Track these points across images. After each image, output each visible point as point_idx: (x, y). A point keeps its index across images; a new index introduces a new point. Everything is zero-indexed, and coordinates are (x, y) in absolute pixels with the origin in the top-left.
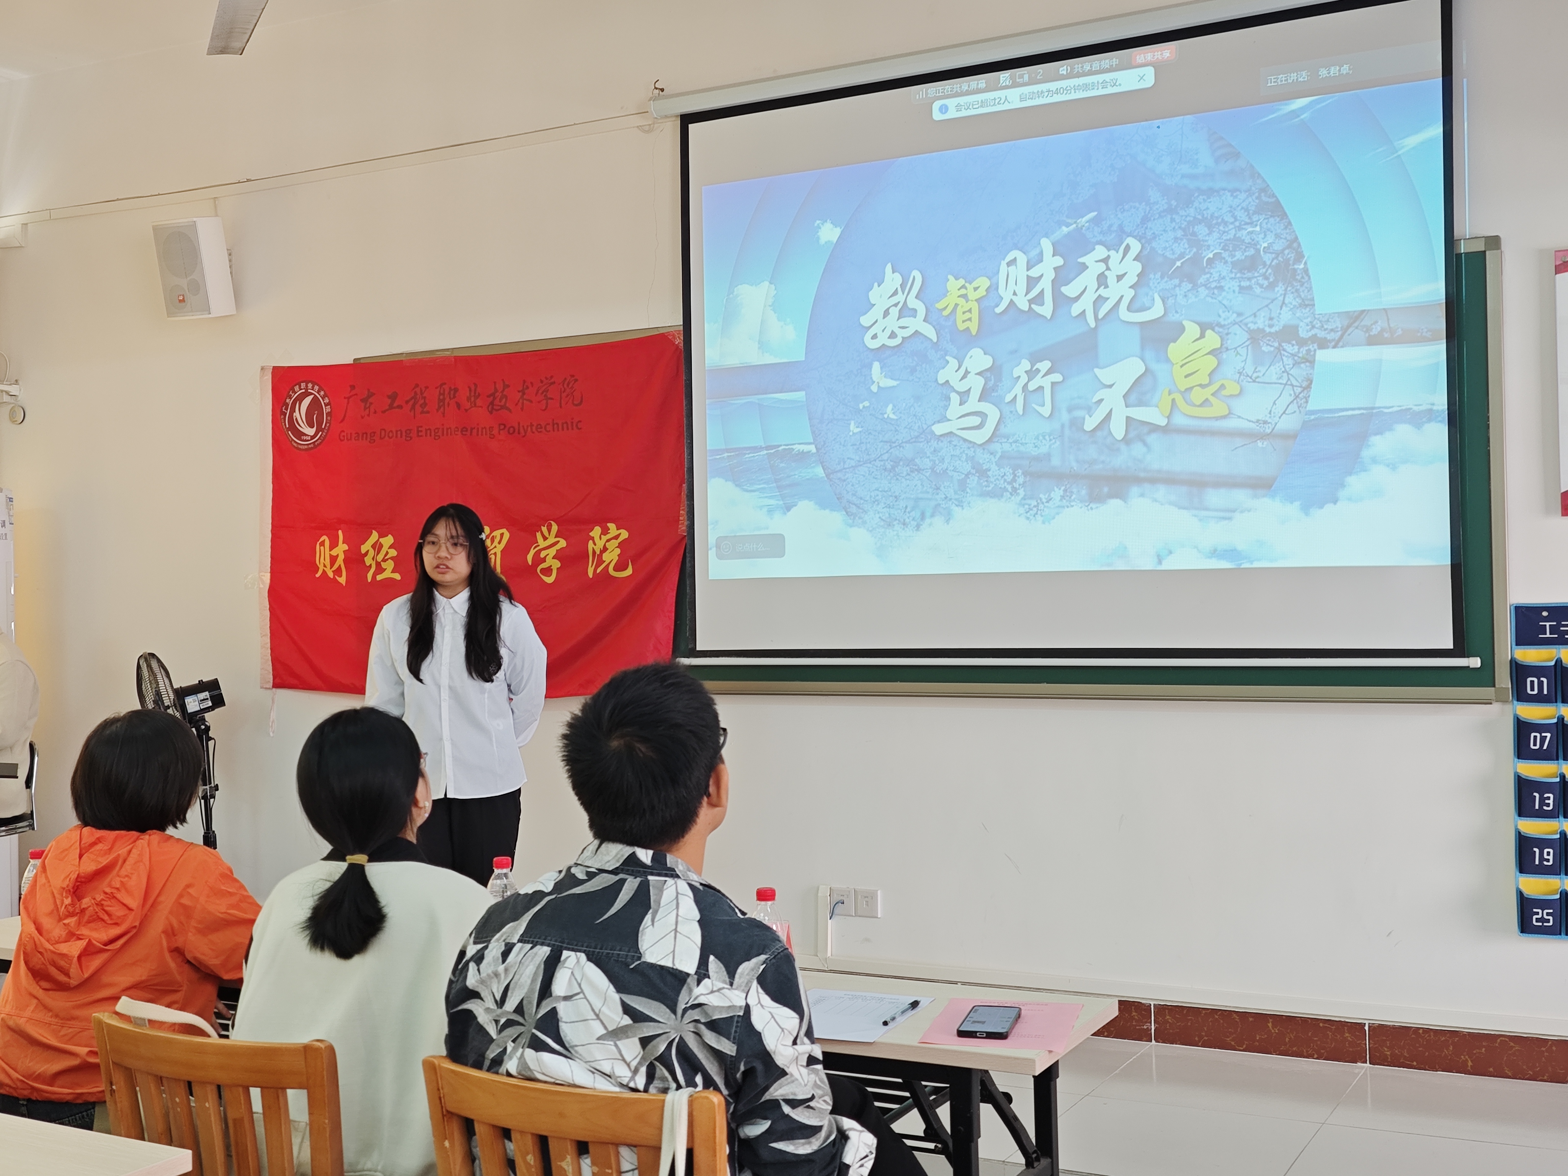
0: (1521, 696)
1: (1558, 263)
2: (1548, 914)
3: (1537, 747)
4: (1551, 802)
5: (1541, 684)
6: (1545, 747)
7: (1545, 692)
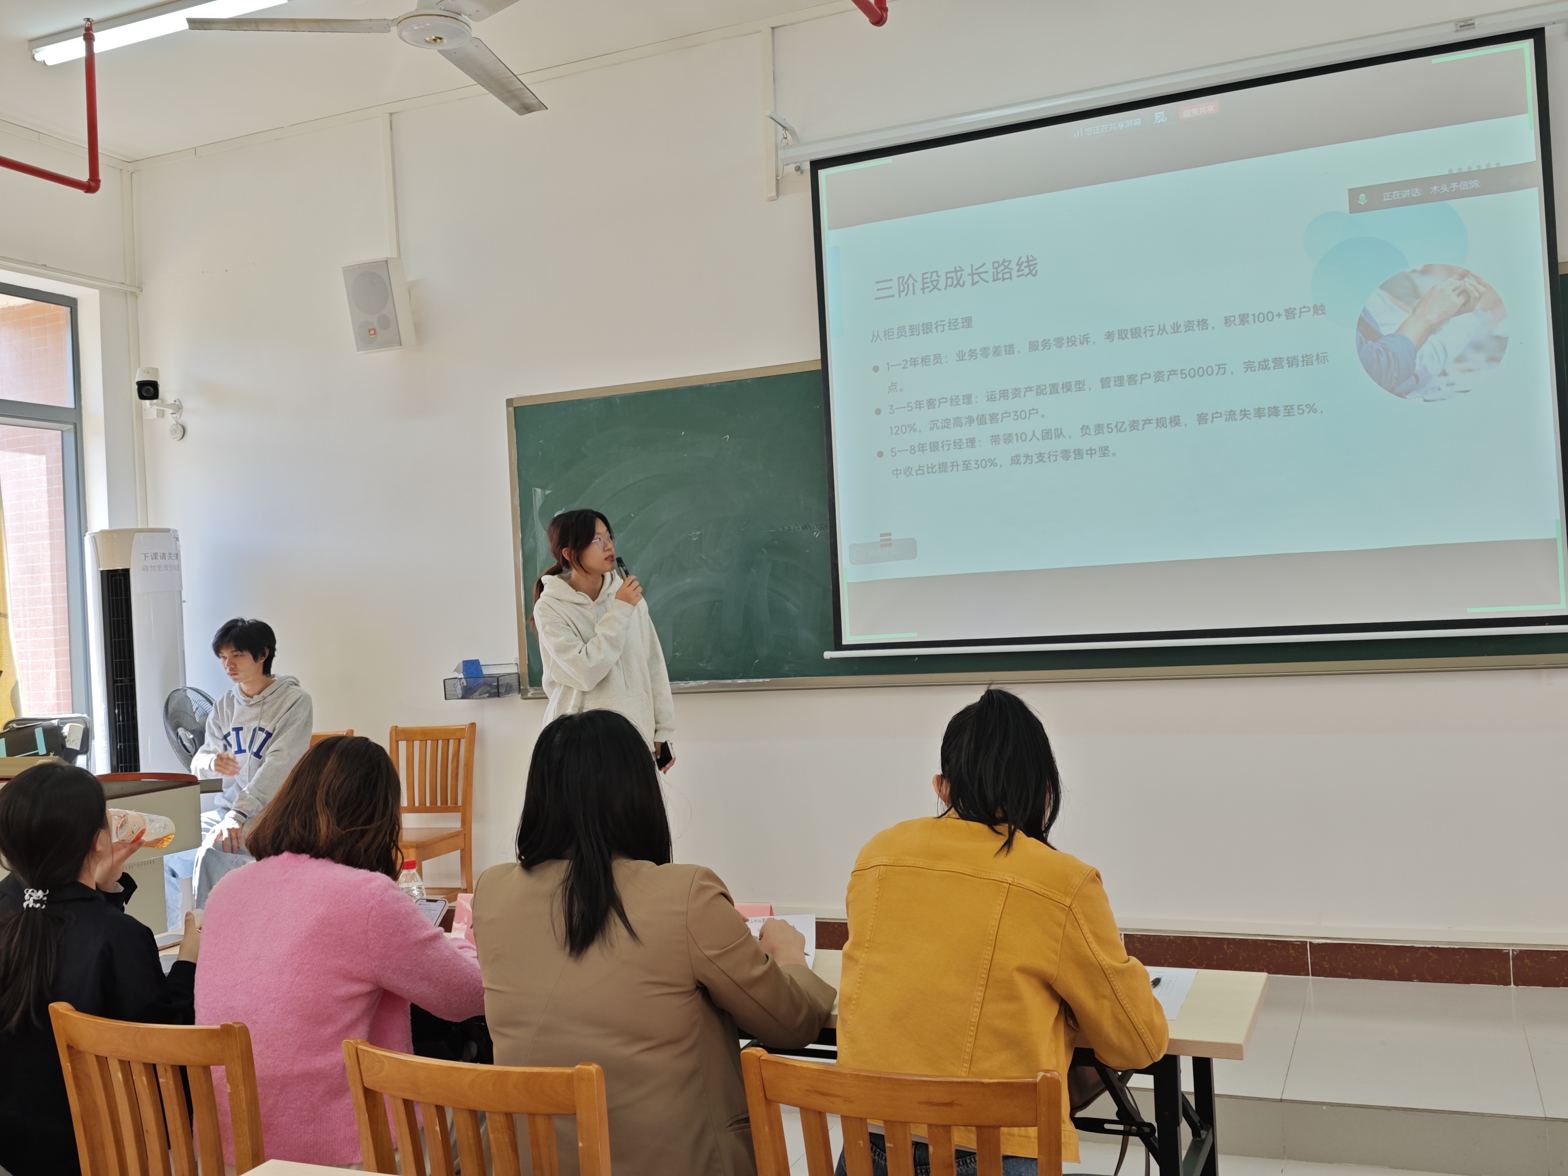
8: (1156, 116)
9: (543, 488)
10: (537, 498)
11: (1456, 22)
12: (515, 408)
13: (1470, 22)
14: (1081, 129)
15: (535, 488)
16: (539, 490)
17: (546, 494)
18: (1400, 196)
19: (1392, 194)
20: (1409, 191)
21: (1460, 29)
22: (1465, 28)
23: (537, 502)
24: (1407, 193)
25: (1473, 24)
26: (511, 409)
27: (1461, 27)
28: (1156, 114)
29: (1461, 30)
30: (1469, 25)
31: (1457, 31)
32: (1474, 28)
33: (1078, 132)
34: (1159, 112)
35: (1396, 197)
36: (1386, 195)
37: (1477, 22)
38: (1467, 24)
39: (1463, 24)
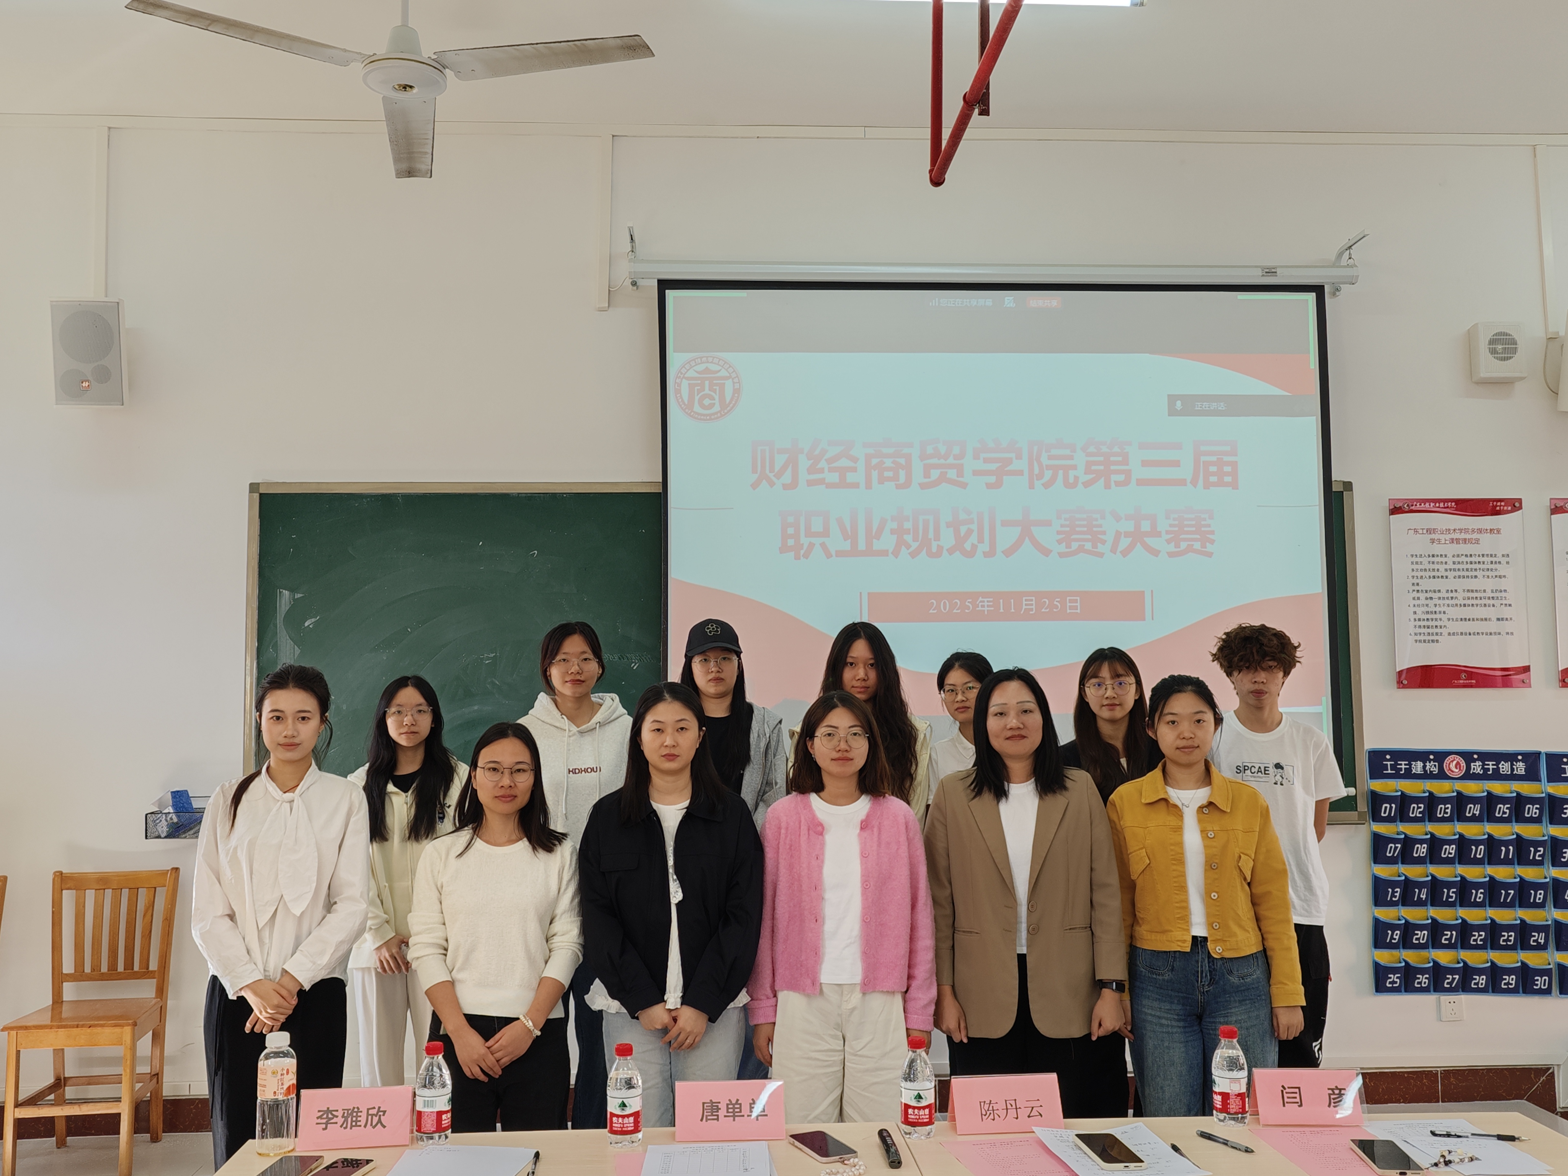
0: (1376, 817)
1: (1391, 508)
2: (1397, 978)
3: (1390, 855)
4: (1398, 894)
5: (1391, 808)
6: (1395, 855)
7: (1392, 815)
8: (1006, 301)
9: (292, 590)
10: (283, 602)
11: (1263, 268)
12: (261, 494)
13: (1273, 270)
14: (937, 299)
15: (281, 590)
16: (286, 593)
17: (296, 597)
18: (1209, 407)
19: (1202, 405)
20: (1216, 404)
21: (1265, 274)
22: (1270, 274)
23: (283, 606)
24: (1214, 405)
25: (1276, 272)
26: (256, 496)
27: (1266, 272)
28: (1006, 298)
29: (1266, 276)
30: (1273, 272)
31: (1263, 275)
32: (1276, 276)
33: (934, 301)
34: (1009, 297)
35: (1205, 407)
36: (1198, 405)
37: (1279, 271)
38: (1271, 272)
39: (1268, 270)
